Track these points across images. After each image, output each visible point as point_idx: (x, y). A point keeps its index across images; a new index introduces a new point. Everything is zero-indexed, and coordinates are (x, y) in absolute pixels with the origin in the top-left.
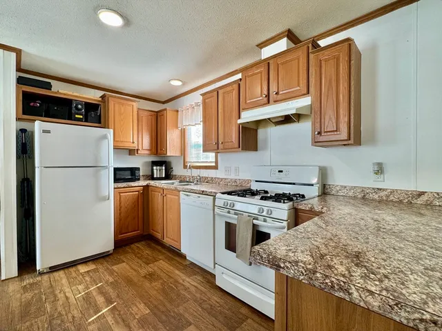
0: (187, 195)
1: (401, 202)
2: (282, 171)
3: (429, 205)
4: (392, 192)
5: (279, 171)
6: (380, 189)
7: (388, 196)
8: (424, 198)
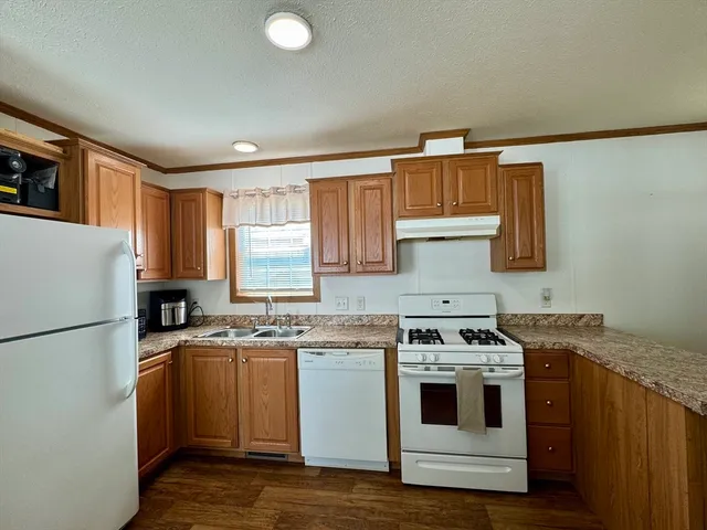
0: (319, 354)
1: (566, 326)
2: (448, 302)
3: (587, 326)
4: (560, 316)
5: (444, 302)
6: (549, 315)
7: (556, 321)
8: (584, 320)
